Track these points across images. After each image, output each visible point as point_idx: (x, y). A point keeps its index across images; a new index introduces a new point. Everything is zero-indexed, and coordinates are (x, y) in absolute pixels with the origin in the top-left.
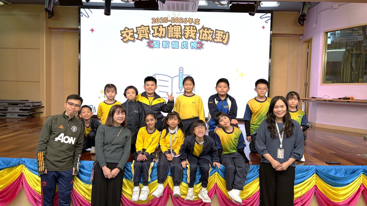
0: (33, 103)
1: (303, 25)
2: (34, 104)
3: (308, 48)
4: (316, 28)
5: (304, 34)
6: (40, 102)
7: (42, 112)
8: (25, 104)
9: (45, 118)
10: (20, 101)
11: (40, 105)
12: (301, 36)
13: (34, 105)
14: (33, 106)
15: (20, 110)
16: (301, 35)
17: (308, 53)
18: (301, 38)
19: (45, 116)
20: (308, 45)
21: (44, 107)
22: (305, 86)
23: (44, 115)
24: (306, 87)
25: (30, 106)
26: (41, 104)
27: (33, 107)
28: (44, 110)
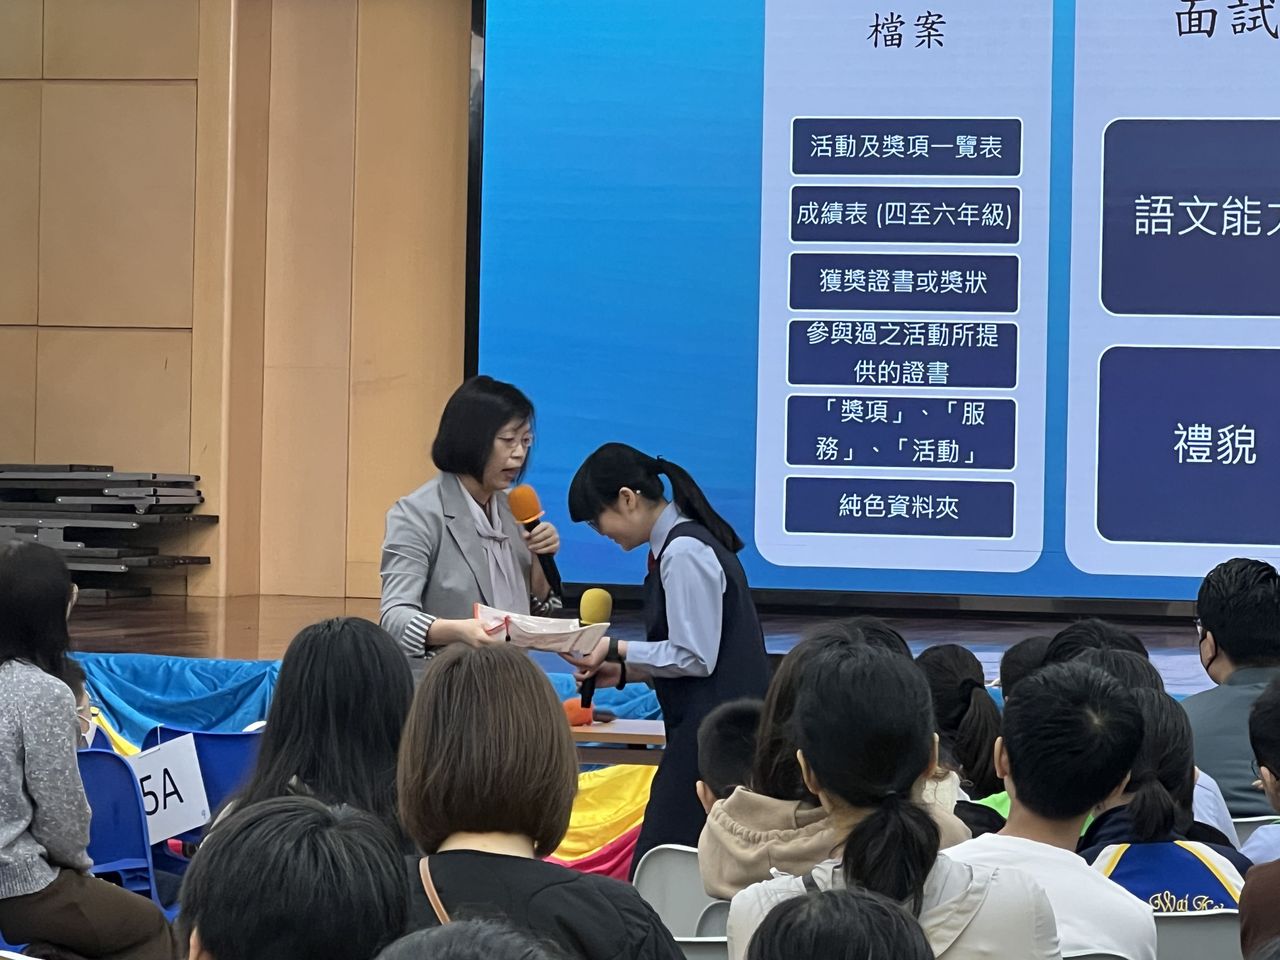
0: (154, 483)
2: (161, 491)
6: (188, 485)
7: (206, 561)
8: (101, 494)
9: (221, 602)
10: (72, 468)
11: (192, 507)
13: (163, 501)
14: (151, 510)
15: (70, 534)
19: (222, 593)
21: (215, 520)
23: (216, 585)
25: (131, 509)
26: (196, 500)
27: (155, 518)
28: (216, 545)
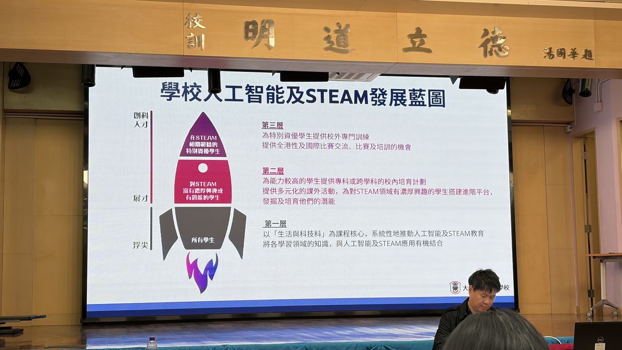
1: (571, 104)
3: (585, 151)
4: (601, 111)
5: (574, 121)
12: (569, 126)
16: (568, 123)
17: (585, 160)
18: (569, 130)
20: (584, 143)
22: (585, 232)
24: (588, 233)
